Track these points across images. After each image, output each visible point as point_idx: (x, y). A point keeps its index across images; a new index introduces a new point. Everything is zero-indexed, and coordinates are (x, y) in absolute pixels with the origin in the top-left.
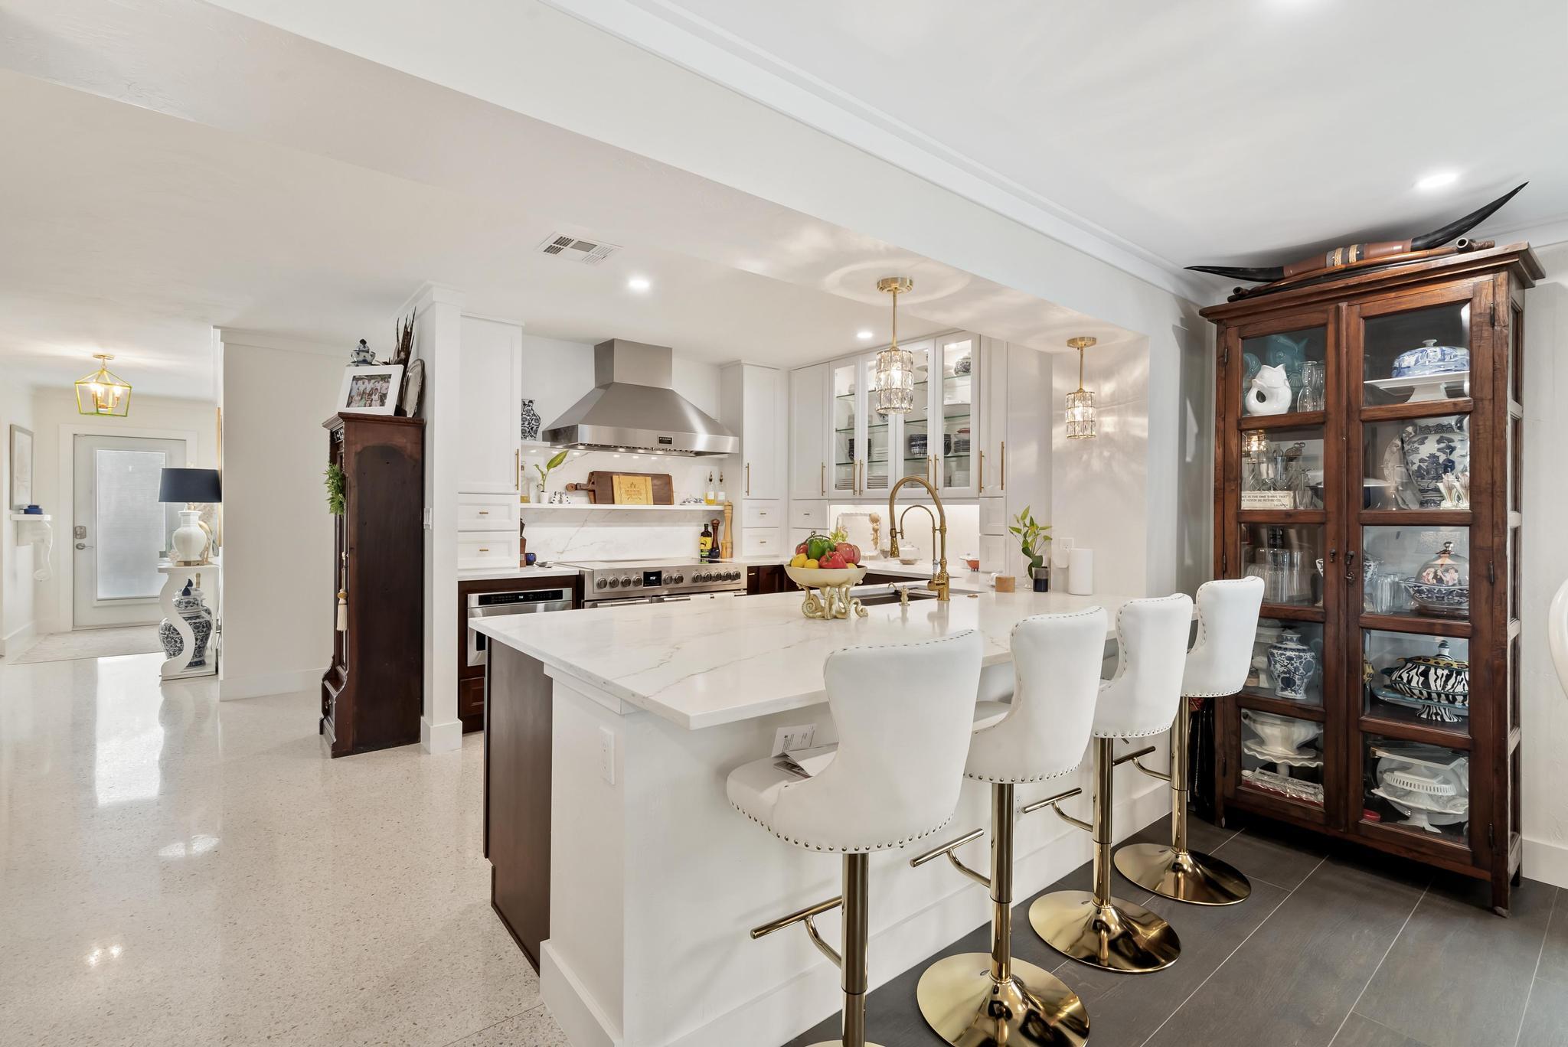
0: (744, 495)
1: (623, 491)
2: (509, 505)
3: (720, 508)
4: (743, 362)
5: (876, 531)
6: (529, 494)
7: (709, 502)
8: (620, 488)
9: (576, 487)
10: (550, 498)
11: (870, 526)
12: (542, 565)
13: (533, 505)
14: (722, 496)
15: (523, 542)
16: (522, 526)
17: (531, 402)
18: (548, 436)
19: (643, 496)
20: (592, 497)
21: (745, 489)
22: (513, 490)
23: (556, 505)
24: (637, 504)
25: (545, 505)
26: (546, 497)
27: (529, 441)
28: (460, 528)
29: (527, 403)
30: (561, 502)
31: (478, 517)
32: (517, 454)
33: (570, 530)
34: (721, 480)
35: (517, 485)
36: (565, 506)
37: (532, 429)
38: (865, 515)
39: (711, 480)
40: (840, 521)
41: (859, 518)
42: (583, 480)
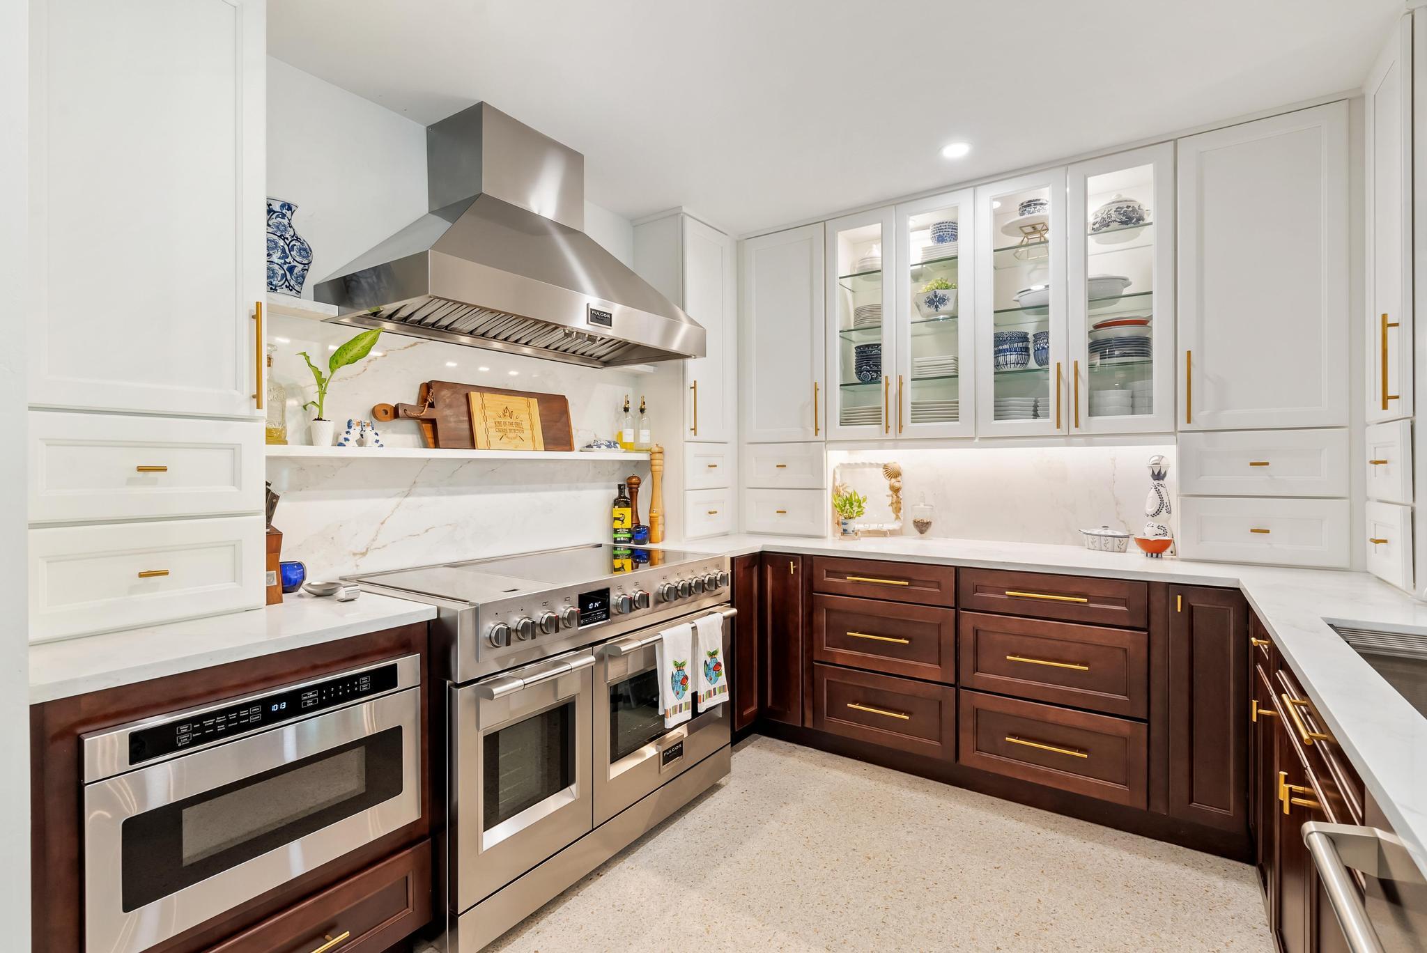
0: (689, 435)
1: (491, 423)
2: (234, 449)
3: (644, 457)
4: (685, 209)
5: (896, 490)
6: (283, 423)
7: (627, 448)
8: (485, 418)
9: (395, 413)
10: (337, 436)
11: (886, 483)
12: (326, 592)
13: (295, 449)
14: (645, 437)
15: (274, 540)
16: (272, 500)
17: (289, 207)
18: (328, 293)
19: (527, 434)
20: (429, 434)
21: (689, 424)
22: (246, 408)
23: (351, 450)
24: (516, 448)
25: (324, 448)
26: (326, 431)
27: (284, 299)
28: (34, 517)
29: (276, 207)
30: (361, 442)
31: (130, 481)
32: (257, 317)
33: (382, 505)
34: (642, 410)
35: (257, 397)
36: (371, 451)
37: (291, 269)
38: (878, 465)
39: (626, 410)
40: (838, 476)
41: (867, 470)
42: (410, 398)
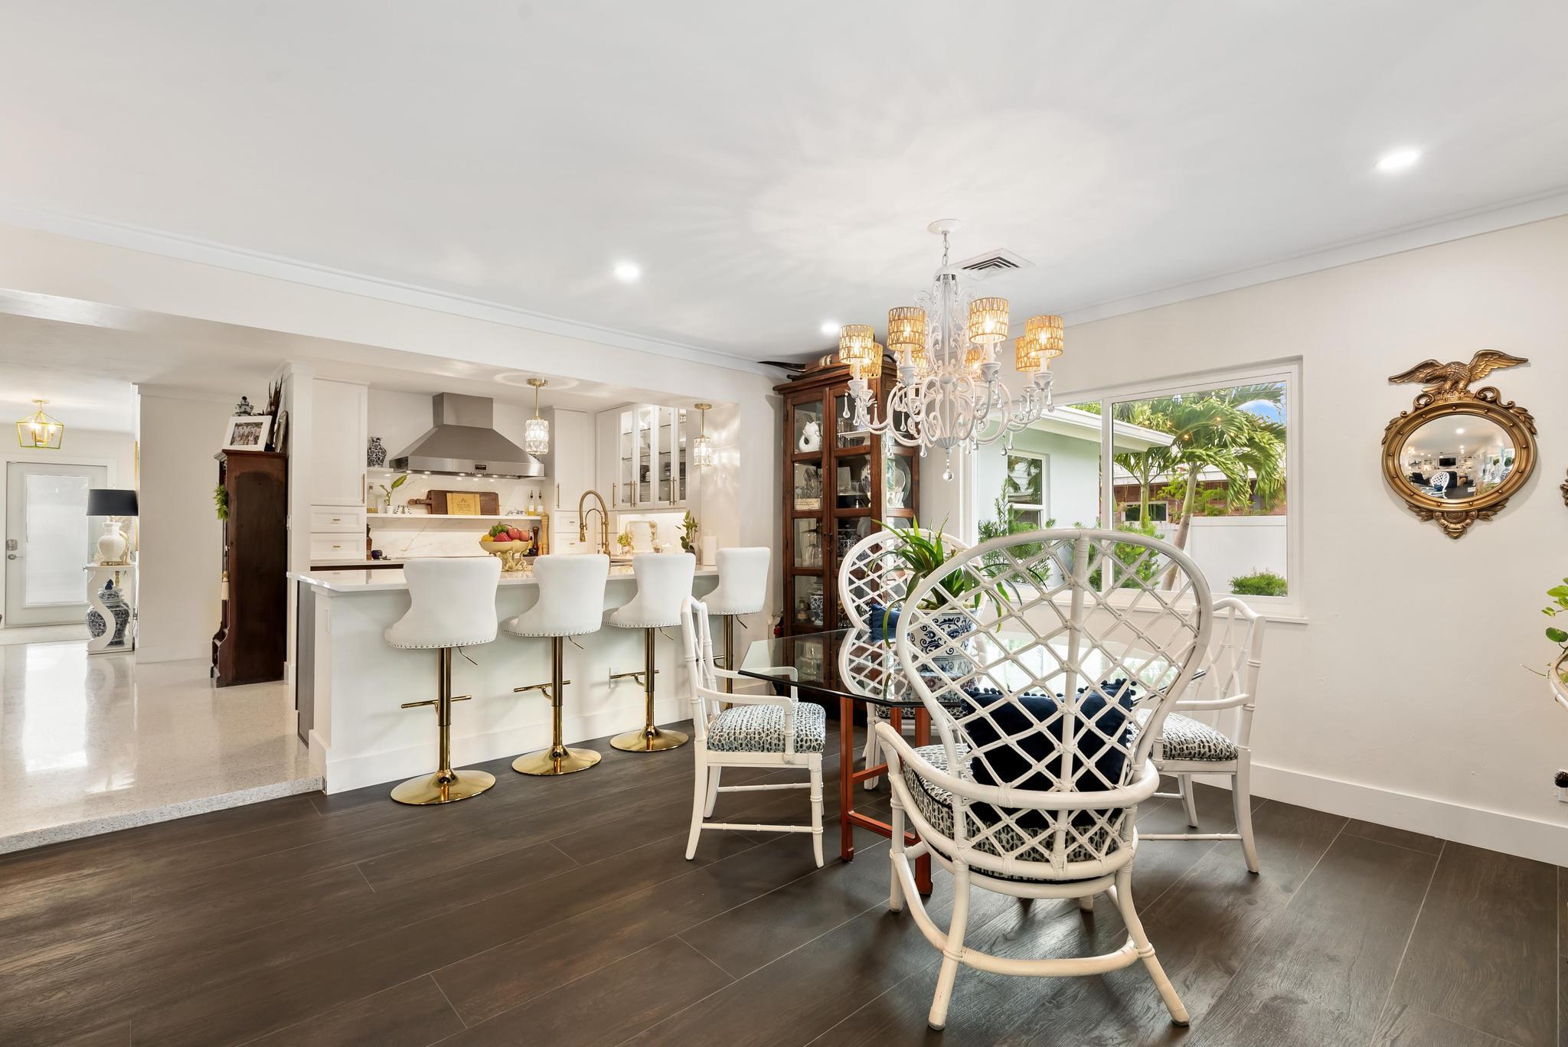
0: (556, 507)
1: (455, 504)
2: (357, 515)
3: (539, 518)
4: (554, 407)
5: (653, 534)
6: (377, 506)
7: (529, 514)
8: (452, 503)
9: (415, 502)
10: (394, 510)
11: (650, 530)
12: (385, 558)
13: (380, 515)
14: (540, 509)
15: (369, 542)
16: (368, 530)
17: (378, 439)
18: (394, 464)
19: (473, 509)
20: (430, 509)
21: (556, 503)
22: (361, 504)
23: (399, 515)
24: (466, 514)
25: (390, 514)
26: (391, 509)
27: (376, 468)
28: (312, 531)
29: (375, 440)
30: (403, 512)
31: (332, 523)
32: (364, 478)
33: (413, 534)
34: (540, 497)
35: (364, 500)
36: (407, 516)
37: (379, 459)
38: (646, 522)
39: (532, 497)
40: (628, 528)
41: (642, 524)
42: (423, 496)
